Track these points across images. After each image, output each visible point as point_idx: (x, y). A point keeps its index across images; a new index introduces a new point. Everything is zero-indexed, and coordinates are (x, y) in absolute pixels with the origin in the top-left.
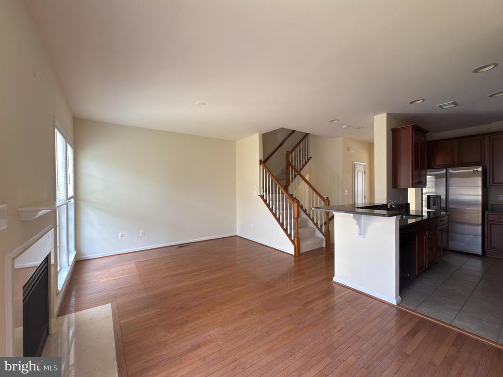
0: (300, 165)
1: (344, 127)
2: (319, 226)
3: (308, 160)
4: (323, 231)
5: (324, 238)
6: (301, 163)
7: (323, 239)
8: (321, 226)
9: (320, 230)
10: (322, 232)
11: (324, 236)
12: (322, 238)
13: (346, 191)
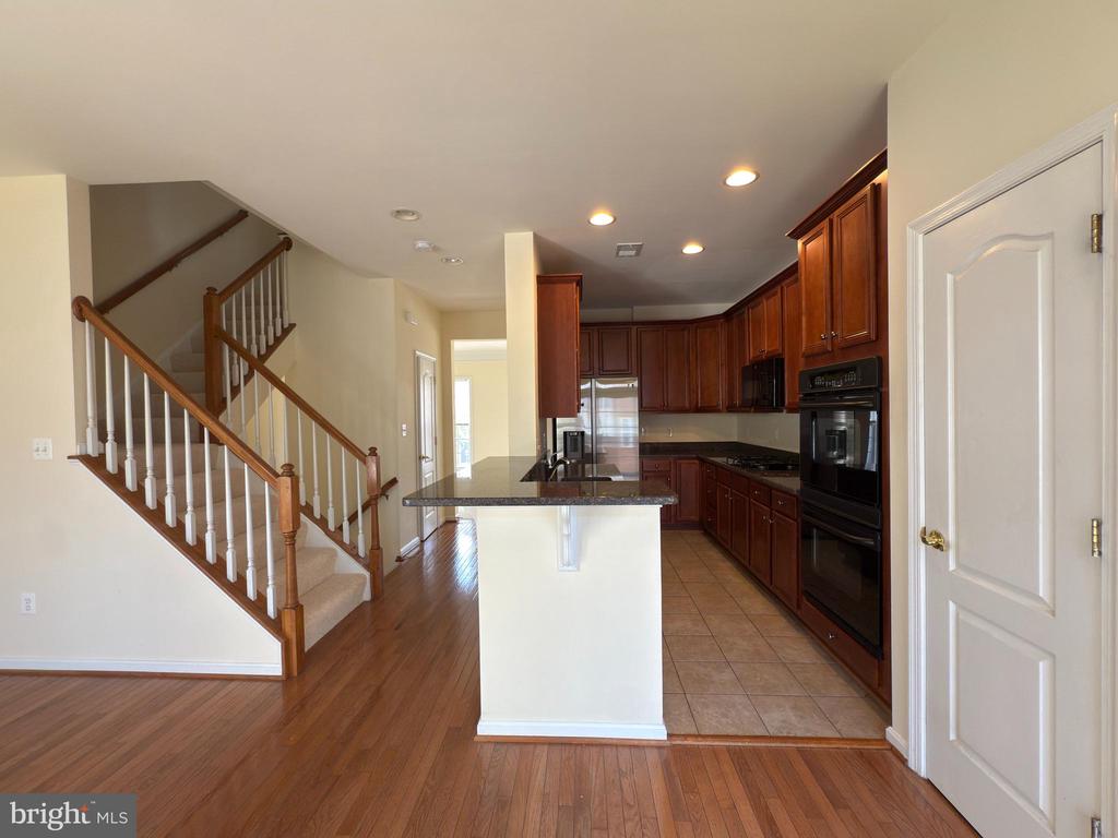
0: (258, 344)
1: (420, 244)
2: (332, 527)
3: (286, 331)
4: (361, 554)
5: (367, 575)
6: (263, 338)
7: (365, 578)
8: (340, 528)
9: (352, 550)
10: (356, 556)
11: (367, 567)
12: (359, 576)
13: (404, 426)
